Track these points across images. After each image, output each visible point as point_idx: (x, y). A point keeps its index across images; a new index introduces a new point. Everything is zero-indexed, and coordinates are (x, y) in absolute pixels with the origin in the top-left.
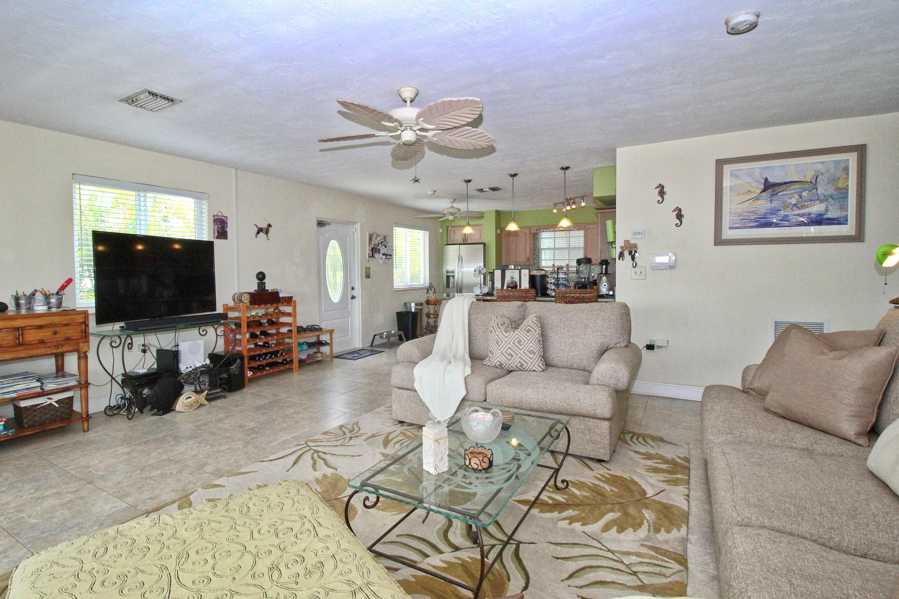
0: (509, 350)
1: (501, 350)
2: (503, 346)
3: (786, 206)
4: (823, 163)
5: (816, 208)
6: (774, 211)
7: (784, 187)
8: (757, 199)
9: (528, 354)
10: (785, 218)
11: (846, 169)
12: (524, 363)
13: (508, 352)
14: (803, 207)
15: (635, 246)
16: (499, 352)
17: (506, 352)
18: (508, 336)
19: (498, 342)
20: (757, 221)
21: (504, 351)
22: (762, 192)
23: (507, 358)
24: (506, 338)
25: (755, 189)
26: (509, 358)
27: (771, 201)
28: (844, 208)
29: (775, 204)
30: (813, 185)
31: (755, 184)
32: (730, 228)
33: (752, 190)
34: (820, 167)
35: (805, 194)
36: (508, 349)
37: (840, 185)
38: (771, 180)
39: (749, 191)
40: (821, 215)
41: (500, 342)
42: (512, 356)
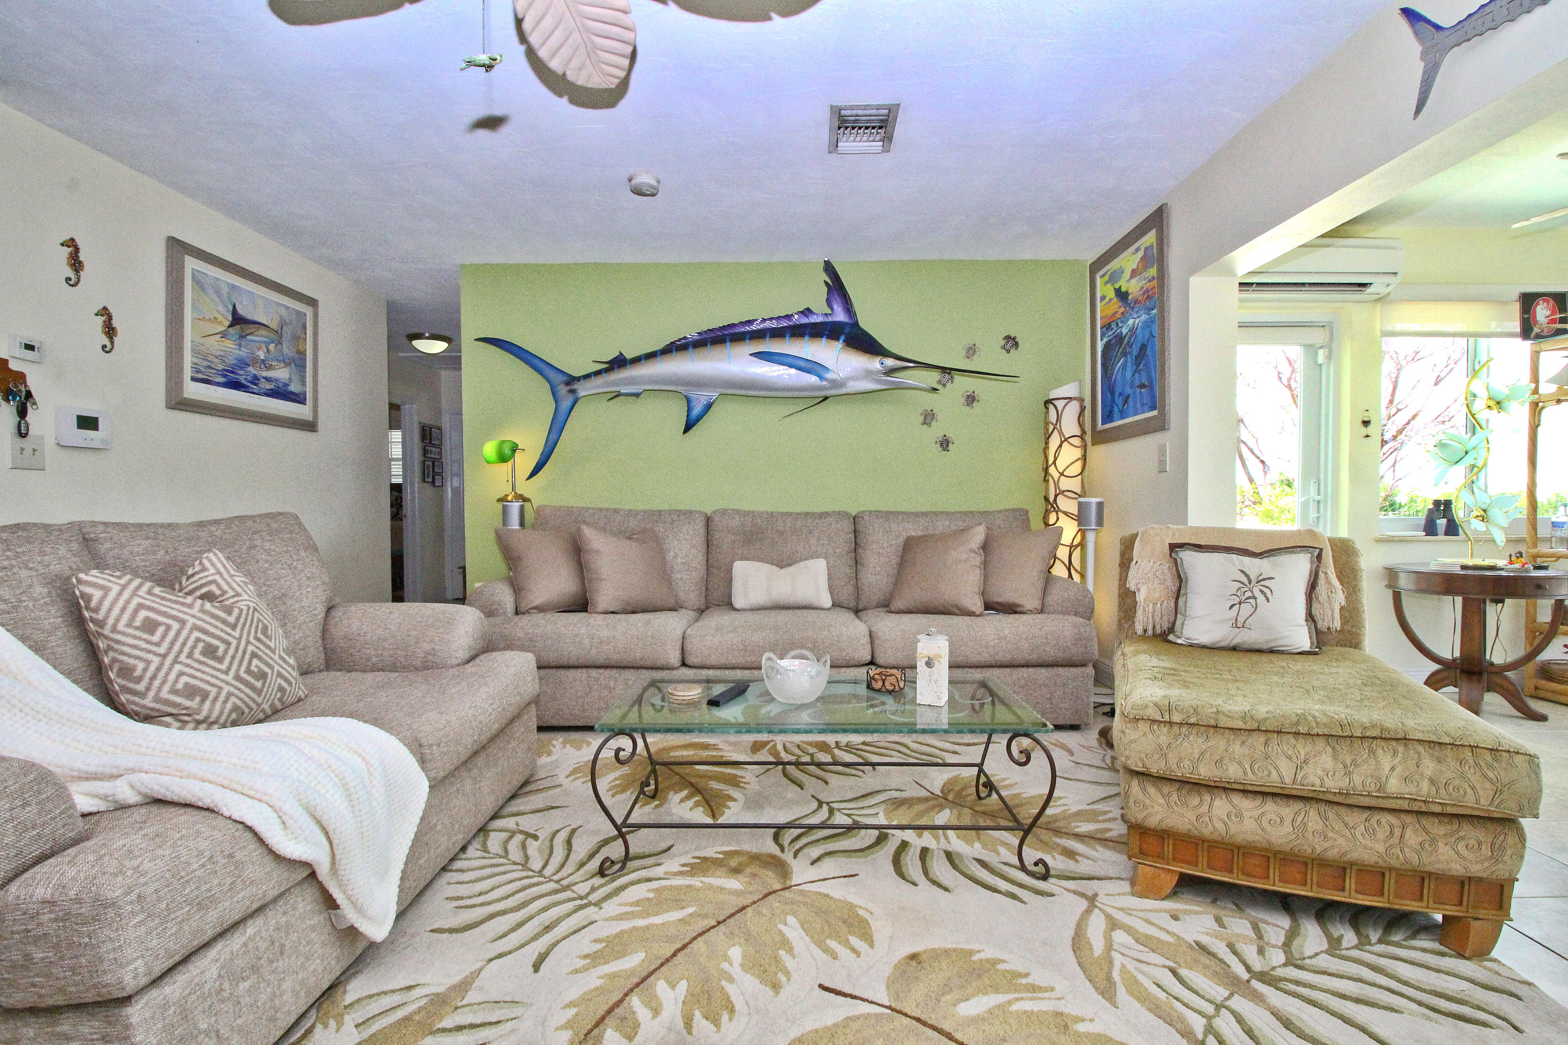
0: (255, 662)
1: (232, 673)
2: (233, 657)
3: (255, 361)
4: (287, 308)
5: (281, 374)
6: (243, 364)
7: (252, 328)
8: (224, 335)
9: (286, 657)
10: (255, 380)
11: (304, 327)
12: (285, 685)
13: (253, 668)
14: (270, 368)
15: (21, 377)
16: (230, 678)
17: (248, 671)
18: (238, 619)
19: (210, 651)
20: (225, 376)
21: (243, 668)
22: (230, 326)
23: (253, 688)
24: (234, 627)
25: (223, 320)
26: (258, 684)
27: (240, 345)
28: (303, 382)
29: (243, 353)
30: (278, 335)
31: (221, 309)
32: (194, 379)
33: (220, 318)
34: (283, 312)
35: (272, 347)
36: (250, 663)
37: (302, 349)
38: (241, 311)
39: (215, 318)
40: (286, 385)
41: (222, 647)
42: (262, 676)
